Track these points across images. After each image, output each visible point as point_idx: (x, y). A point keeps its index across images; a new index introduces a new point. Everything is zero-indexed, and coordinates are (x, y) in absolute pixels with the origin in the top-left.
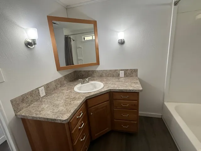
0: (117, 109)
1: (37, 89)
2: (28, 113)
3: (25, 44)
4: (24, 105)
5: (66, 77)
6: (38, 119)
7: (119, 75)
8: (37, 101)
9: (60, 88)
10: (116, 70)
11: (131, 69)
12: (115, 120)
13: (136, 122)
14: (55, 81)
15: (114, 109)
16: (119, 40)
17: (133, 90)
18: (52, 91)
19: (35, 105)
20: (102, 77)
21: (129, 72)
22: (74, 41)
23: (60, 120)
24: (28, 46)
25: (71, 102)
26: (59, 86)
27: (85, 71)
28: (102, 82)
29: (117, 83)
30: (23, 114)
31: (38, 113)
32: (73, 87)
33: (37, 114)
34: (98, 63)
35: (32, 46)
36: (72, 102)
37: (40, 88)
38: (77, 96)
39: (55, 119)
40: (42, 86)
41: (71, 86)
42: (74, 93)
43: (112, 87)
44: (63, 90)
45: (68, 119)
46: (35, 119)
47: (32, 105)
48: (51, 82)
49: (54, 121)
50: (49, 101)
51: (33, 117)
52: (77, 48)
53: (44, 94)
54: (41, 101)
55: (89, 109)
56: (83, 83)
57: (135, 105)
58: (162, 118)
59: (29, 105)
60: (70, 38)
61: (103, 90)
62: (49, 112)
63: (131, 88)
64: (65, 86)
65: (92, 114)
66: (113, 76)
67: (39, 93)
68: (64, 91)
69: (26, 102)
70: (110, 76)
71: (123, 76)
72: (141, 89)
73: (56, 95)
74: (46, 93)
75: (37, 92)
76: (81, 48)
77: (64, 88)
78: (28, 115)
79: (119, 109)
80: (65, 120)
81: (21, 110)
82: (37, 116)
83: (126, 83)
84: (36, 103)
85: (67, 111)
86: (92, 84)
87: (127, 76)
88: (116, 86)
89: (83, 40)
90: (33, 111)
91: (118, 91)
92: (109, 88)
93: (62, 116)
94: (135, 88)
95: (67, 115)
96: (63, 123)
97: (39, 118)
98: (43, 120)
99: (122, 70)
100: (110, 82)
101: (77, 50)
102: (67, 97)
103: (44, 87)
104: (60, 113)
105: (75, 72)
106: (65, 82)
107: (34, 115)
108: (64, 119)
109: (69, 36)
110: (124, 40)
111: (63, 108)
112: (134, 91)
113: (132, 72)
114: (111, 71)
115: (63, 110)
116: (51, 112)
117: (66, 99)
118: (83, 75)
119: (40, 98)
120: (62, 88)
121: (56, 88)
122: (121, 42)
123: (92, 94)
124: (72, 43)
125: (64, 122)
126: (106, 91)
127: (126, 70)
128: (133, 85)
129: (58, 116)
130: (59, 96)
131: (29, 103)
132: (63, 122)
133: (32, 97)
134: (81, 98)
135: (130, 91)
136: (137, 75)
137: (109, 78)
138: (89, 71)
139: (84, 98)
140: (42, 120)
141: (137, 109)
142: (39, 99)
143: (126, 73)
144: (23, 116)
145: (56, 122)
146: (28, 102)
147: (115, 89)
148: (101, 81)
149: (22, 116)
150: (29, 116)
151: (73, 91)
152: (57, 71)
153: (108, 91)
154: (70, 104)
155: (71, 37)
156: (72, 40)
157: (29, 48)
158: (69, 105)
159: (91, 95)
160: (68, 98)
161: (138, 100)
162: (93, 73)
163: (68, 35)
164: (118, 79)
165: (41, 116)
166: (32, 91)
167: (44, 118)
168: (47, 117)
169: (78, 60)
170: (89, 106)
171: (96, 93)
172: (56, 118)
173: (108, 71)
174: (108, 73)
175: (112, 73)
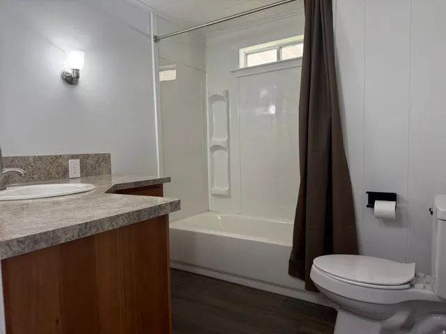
7: (66, 171)
10: (57, 157)
11: (97, 155)
21: (91, 161)
66: (49, 177)
71: (78, 175)
87: (87, 175)
99: (73, 157)
113: (98, 161)
114: (40, 158)
127: (83, 155)
136: (110, 170)
143: (86, 166)
173: (31, 160)
174: (30, 167)
175: (44, 165)
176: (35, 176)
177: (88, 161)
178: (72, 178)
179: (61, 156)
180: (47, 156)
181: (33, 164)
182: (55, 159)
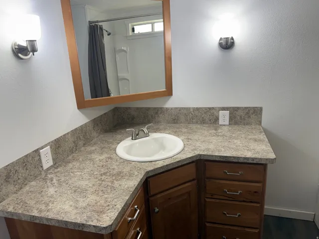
0: (213, 200)
1: (37, 151)
2: (20, 207)
3: (13, 51)
4: (11, 188)
5: (96, 122)
6: (45, 222)
7: (217, 119)
8: (35, 177)
9: (83, 149)
10: (210, 108)
11: (247, 108)
12: (208, 225)
13: (257, 231)
14: (74, 132)
15: (208, 200)
16: (221, 39)
17: (253, 159)
18: (68, 156)
19: (32, 189)
20: (177, 123)
21: (240, 113)
22: (109, 34)
23: (94, 226)
24: (20, 55)
25: (112, 182)
26: (81, 143)
27: (138, 108)
28: (178, 136)
29: (214, 140)
30: (11, 209)
31: (43, 207)
32: (113, 146)
33: (41, 211)
34: (169, 92)
35: (26, 55)
36: (116, 184)
37: (42, 148)
38: (126, 169)
39: (83, 224)
40: (46, 146)
41: (108, 143)
42: (117, 161)
43: (203, 148)
44: (91, 153)
45: (111, 225)
46: (37, 221)
47: (27, 188)
48: (64, 135)
49: (80, 229)
50: (63, 179)
51: (33, 216)
52: (115, 51)
53: (51, 163)
54: (45, 179)
55: (151, 199)
56: (136, 137)
57: (255, 192)
58: (314, 222)
59: (21, 188)
60: (101, 29)
61: (184, 156)
62: (67, 207)
63: (249, 155)
64: (95, 144)
65: (157, 210)
66: (203, 122)
67: (40, 160)
68: (94, 156)
69: (14, 181)
70: (197, 123)
71: (227, 122)
72: (272, 156)
73: (77, 164)
74: (54, 160)
75: (37, 158)
76: (125, 51)
77: (93, 148)
78: (20, 212)
79: (218, 201)
80: (107, 227)
81: (4, 199)
82: (43, 215)
83: (236, 141)
84: (33, 183)
85: (108, 206)
86: (156, 140)
87: (236, 123)
88: (211, 147)
89: (131, 33)
90: (32, 203)
91: (217, 159)
92: (197, 153)
93: (97, 217)
94: (258, 153)
95: (109, 214)
96: (100, 233)
97: (48, 219)
98: (57, 225)
99: (224, 109)
100: (196, 137)
101: (117, 56)
102: (103, 171)
103: (51, 148)
104: (93, 211)
105: (116, 110)
106: (95, 134)
107: (35, 213)
108: (104, 226)
109: (100, 24)
110: (232, 39)
111: (98, 198)
112: (255, 162)
113: (247, 113)
114: (198, 109)
115: (99, 204)
116: (71, 206)
117: (101, 175)
118: (133, 118)
119: (43, 173)
120: (90, 148)
121: (75, 149)
122: (227, 44)
123: (160, 164)
124: (106, 40)
125: (103, 232)
126: (190, 158)
127: (233, 108)
128: (253, 145)
129: (89, 217)
130: (84, 169)
131: (19, 184)
132: (100, 230)
133: (27, 169)
134: (136, 173)
135: (246, 161)
136: (260, 122)
137: (194, 126)
138: (148, 109)
139: (143, 173)
140: (53, 223)
141: (261, 202)
142: (41, 174)
143: (235, 117)
144: (11, 212)
145: (85, 230)
146: (19, 181)
147: (210, 153)
148: (176, 133)
149: (8, 213)
150: (24, 215)
151: (114, 156)
152: (78, 108)
153: (195, 159)
154: (113, 188)
155: (105, 26)
156: (105, 34)
157: (22, 59)
158: (109, 191)
159: (156, 167)
160: (105, 174)
161: (263, 182)
162: (157, 113)
163: (98, 22)
164: (216, 130)
165: (51, 215)
166: (26, 156)
167: (58, 221)
168: (63, 218)
169: (118, 79)
170: (152, 193)
171: (167, 162)
172: (84, 222)
173: (192, 110)
174: (191, 114)
175: (200, 114)
176: (194, 121)
177: (237, 113)
178: (221, 125)
179: (213, 108)
180: (202, 108)
181: (193, 113)
182: (208, 110)
